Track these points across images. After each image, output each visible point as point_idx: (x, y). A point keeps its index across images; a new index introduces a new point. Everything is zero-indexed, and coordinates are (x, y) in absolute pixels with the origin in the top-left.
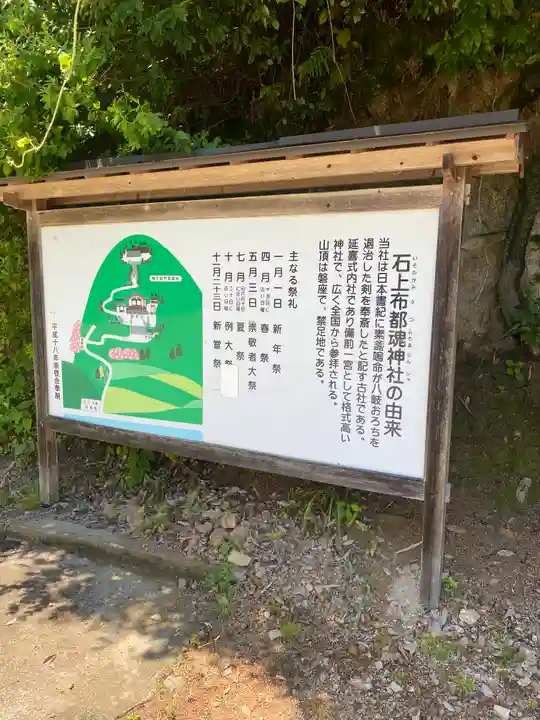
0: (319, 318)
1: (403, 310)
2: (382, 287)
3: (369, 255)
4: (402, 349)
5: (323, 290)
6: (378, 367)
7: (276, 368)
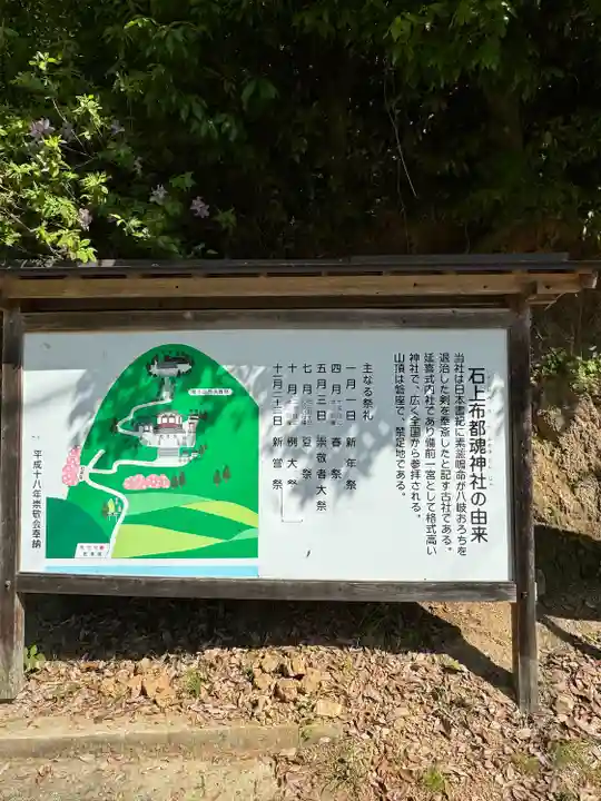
0: (397, 429)
1: (481, 419)
2: (460, 398)
3: (445, 368)
4: (483, 456)
5: (400, 401)
6: (461, 475)
7: (351, 484)
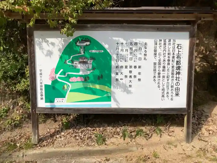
0: (154, 63)
1: (180, 60)
2: (173, 53)
3: (170, 44)
4: (180, 71)
5: (155, 54)
6: (173, 77)
7: (139, 80)
